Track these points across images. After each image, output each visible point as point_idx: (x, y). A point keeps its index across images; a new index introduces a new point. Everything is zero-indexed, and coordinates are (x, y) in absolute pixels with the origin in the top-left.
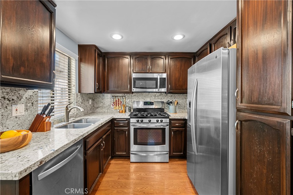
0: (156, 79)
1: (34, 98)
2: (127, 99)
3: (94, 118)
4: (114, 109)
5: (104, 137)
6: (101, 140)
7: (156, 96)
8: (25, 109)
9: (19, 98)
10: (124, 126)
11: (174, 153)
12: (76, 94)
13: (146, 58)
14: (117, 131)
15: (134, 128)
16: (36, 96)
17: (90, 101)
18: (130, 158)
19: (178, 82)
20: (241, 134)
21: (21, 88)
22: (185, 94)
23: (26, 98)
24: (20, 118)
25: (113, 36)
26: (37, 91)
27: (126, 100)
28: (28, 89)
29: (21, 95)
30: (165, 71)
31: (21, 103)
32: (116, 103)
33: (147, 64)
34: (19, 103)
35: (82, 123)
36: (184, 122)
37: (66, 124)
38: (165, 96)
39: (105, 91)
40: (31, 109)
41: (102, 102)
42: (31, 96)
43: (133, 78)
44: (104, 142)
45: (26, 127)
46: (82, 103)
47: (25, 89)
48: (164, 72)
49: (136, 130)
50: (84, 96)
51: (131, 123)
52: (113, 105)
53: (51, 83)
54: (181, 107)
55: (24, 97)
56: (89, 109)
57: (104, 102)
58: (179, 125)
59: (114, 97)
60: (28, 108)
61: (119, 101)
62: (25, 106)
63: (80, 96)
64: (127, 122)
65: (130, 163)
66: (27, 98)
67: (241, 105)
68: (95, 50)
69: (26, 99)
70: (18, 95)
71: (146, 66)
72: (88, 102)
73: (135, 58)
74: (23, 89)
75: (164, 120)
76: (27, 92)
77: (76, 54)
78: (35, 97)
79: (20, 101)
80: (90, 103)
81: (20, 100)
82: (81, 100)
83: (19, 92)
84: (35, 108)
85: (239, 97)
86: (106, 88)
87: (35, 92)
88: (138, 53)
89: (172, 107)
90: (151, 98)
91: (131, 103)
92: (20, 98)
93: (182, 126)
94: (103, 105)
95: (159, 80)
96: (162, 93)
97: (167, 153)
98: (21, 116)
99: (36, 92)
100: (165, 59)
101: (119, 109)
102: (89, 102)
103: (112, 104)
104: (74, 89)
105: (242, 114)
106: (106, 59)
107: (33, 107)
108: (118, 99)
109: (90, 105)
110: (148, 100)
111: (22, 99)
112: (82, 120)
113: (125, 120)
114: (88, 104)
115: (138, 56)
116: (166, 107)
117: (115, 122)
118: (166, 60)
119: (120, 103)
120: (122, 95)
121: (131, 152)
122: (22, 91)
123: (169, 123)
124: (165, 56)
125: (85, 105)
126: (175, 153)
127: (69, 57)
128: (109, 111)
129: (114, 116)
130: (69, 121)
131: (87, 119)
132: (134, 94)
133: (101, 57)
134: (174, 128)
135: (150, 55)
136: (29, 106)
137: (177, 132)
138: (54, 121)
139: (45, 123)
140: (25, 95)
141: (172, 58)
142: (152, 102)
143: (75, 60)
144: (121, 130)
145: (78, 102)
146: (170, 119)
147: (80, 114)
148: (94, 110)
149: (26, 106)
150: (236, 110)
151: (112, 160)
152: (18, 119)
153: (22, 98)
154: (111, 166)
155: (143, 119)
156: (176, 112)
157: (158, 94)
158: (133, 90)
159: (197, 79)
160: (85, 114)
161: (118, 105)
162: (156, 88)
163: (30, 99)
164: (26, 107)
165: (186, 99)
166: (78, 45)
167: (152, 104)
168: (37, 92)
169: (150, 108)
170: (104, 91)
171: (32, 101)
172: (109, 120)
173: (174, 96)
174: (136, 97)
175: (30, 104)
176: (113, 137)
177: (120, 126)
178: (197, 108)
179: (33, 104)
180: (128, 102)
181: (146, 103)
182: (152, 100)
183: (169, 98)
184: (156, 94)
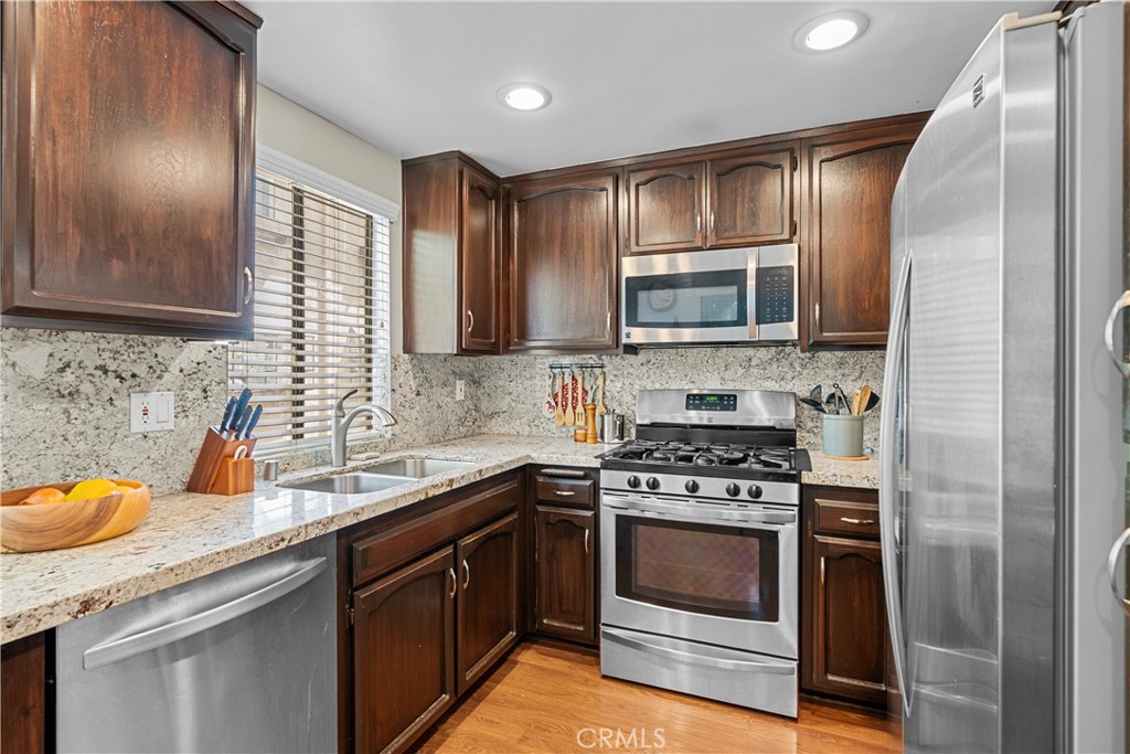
0: (735, 277)
1: (210, 371)
2: (612, 378)
3: (448, 457)
4: (557, 423)
5: (470, 540)
6: (449, 550)
7: (753, 364)
8: (179, 410)
9: (155, 371)
10: (578, 500)
11: (830, 678)
12: (389, 359)
13: (691, 178)
14: (548, 524)
15: (618, 516)
16: (221, 363)
17: (460, 385)
18: (598, 656)
19: (871, 285)
21: (162, 338)
23: (181, 371)
24: (160, 440)
25: (511, 94)
26: (223, 347)
27: (608, 382)
28: (188, 340)
29: (161, 360)
30: (793, 232)
31: (162, 388)
32: (564, 397)
33: (693, 206)
34: (156, 388)
35: (405, 475)
37: (332, 473)
38: (804, 366)
39: (512, 342)
40: (198, 409)
41: (510, 394)
42: (198, 364)
43: (627, 279)
44: (465, 563)
45: (179, 474)
46: (418, 394)
47: (178, 339)
48: (786, 236)
49: (626, 526)
50: (427, 366)
51: (602, 492)
52: (553, 403)
53: (234, 315)
55: (174, 369)
56: (453, 419)
57: (515, 394)
58: (860, 524)
59: (555, 370)
60: (189, 405)
61: (574, 389)
62: (178, 399)
63: (410, 366)
64: (587, 483)
65: (598, 679)
66: (185, 372)
68: (461, 173)
69: (181, 374)
70: (153, 362)
71: (689, 214)
72: (449, 389)
73: (637, 186)
74: (169, 339)
75: (770, 490)
76: (186, 350)
77: (393, 200)
78: (214, 366)
79: (158, 381)
80: (460, 396)
81: (160, 377)
82: (412, 383)
83: (155, 350)
84: (214, 406)
86: (514, 332)
87: (215, 349)
88: (651, 158)
89: (834, 422)
90: (728, 375)
91: (627, 398)
92: (158, 372)
94: (513, 404)
95: (751, 284)
97: (790, 672)
98: (162, 434)
99: (220, 350)
100: (793, 168)
101: (577, 423)
102: (453, 392)
103: (549, 402)
104: (385, 341)
106: (516, 207)
107: (206, 405)
108: (574, 378)
109: (460, 403)
110: (711, 384)
111: (166, 375)
112: (405, 462)
113: (581, 473)
114: (449, 399)
115: (650, 174)
117: (541, 480)
118: (796, 174)
119: (580, 398)
120: (591, 361)
121: (603, 628)
122: (165, 346)
123: (801, 506)
124: (792, 151)
125: (431, 403)
126: (839, 679)
127: (368, 216)
128: (534, 429)
129: (533, 455)
130: (348, 462)
131: (423, 460)
132: (642, 357)
133: (491, 200)
134: (831, 540)
135: (711, 160)
136: (191, 398)
137: (853, 560)
138: (292, 457)
139: (230, 462)
140: (177, 361)
141: (832, 155)
142: (729, 396)
143: (388, 224)
144: (564, 520)
145: (399, 391)
146: (805, 488)
147: (407, 437)
148: (480, 427)
149: (183, 398)
151: (529, 648)
152: (151, 442)
153: (167, 370)
154: (516, 672)
155: (656, 476)
156: (860, 452)
157: (763, 353)
158: (628, 336)
160: (435, 439)
161: (574, 408)
162: (741, 320)
163: (195, 376)
164: (180, 403)
166: (403, 162)
167: (726, 401)
168: (222, 351)
169: (715, 423)
170: (508, 343)
171: (205, 383)
172: (498, 472)
173: (855, 364)
174: (654, 369)
175: (198, 393)
176: (528, 547)
177: (558, 499)
179: (209, 393)
180: (616, 395)
181: (696, 401)
182: (729, 387)
183: (830, 372)
184: (750, 352)
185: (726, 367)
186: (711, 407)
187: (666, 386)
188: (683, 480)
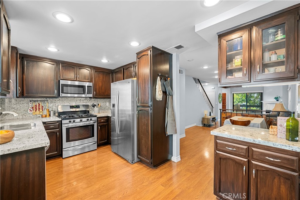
2: (50, 103)
4: (33, 114)
7: (81, 100)
10: (55, 128)
13: (75, 68)
15: (66, 128)
18: (62, 155)
19: (101, 90)
20: (139, 116)
22: (109, 99)
32: (35, 108)
36: (107, 118)
38: (89, 101)
43: (62, 84)
48: (90, 81)
49: (68, 130)
51: (63, 124)
54: (102, 109)
58: (103, 121)
59: (32, 102)
61: (39, 106)
64: (58, 124)
65: (62, 159)
67: (139, 105)
73: (62, 66)
75: (93, 118)
85: (138, 101)
89: (96, 109)
90: (77, 102)
91: (55, 107)
93: (106, 121)
95: (86, 88)
96: (87, 98)
97: (96, 143)
100: (91, 71)
103: (30, 110)
105: (139, 108)
108: (38, 104)
110: (74, 104)
115: (65, 65)
116: (90, 110)
119: (41, 108)
120: (44, 100)
121: (63, 150)
123: (97, 120)
124: (91, 68)
126: (101, 142)
128: (24, 117)
132: (58, 99)
134: (100, 124)
135: (78, 66)
137: (102, 126)
141: (96, 71)
144: (52, 132)
146: (97, 117)
150: (137, 107)
155: (75, 120)
156: (99, 113)
157: (83, 99)
158: (62, 95)
159: (118, 91)
161: (39, 110)
162: (84, 93)
165: (110, 102)
167: (78, 107)
169: (76, 110)
174: (61, 101)
178: (119, 109)
180: (51, 107)
181: (72, 107)
182: (77, 104)
183: (93, 101)
184: (81, 98)
185: (76, 101)
186: (75, 108)
187: (64, 105)
188: (79, 119)
